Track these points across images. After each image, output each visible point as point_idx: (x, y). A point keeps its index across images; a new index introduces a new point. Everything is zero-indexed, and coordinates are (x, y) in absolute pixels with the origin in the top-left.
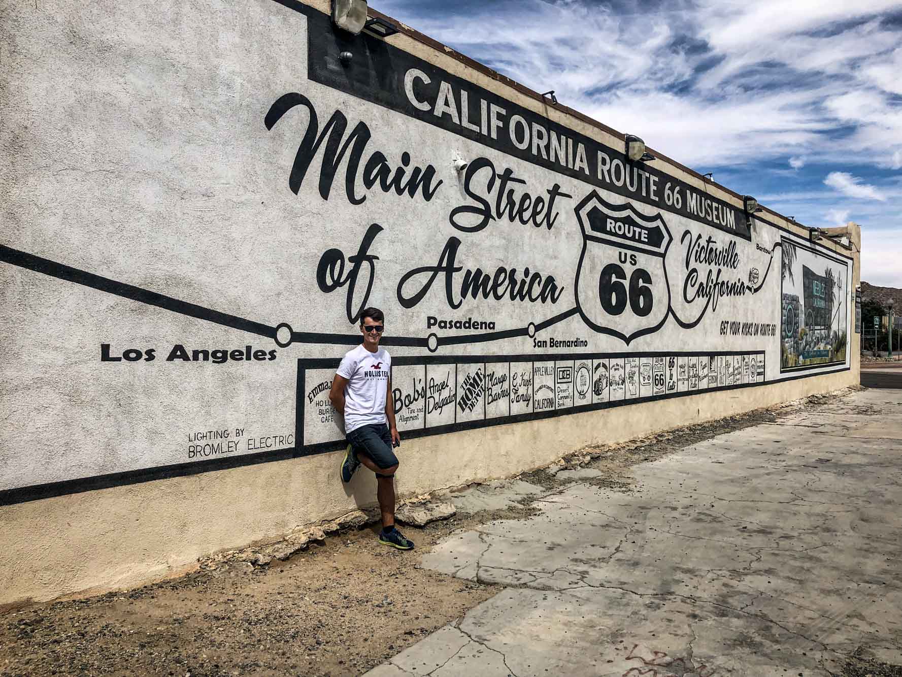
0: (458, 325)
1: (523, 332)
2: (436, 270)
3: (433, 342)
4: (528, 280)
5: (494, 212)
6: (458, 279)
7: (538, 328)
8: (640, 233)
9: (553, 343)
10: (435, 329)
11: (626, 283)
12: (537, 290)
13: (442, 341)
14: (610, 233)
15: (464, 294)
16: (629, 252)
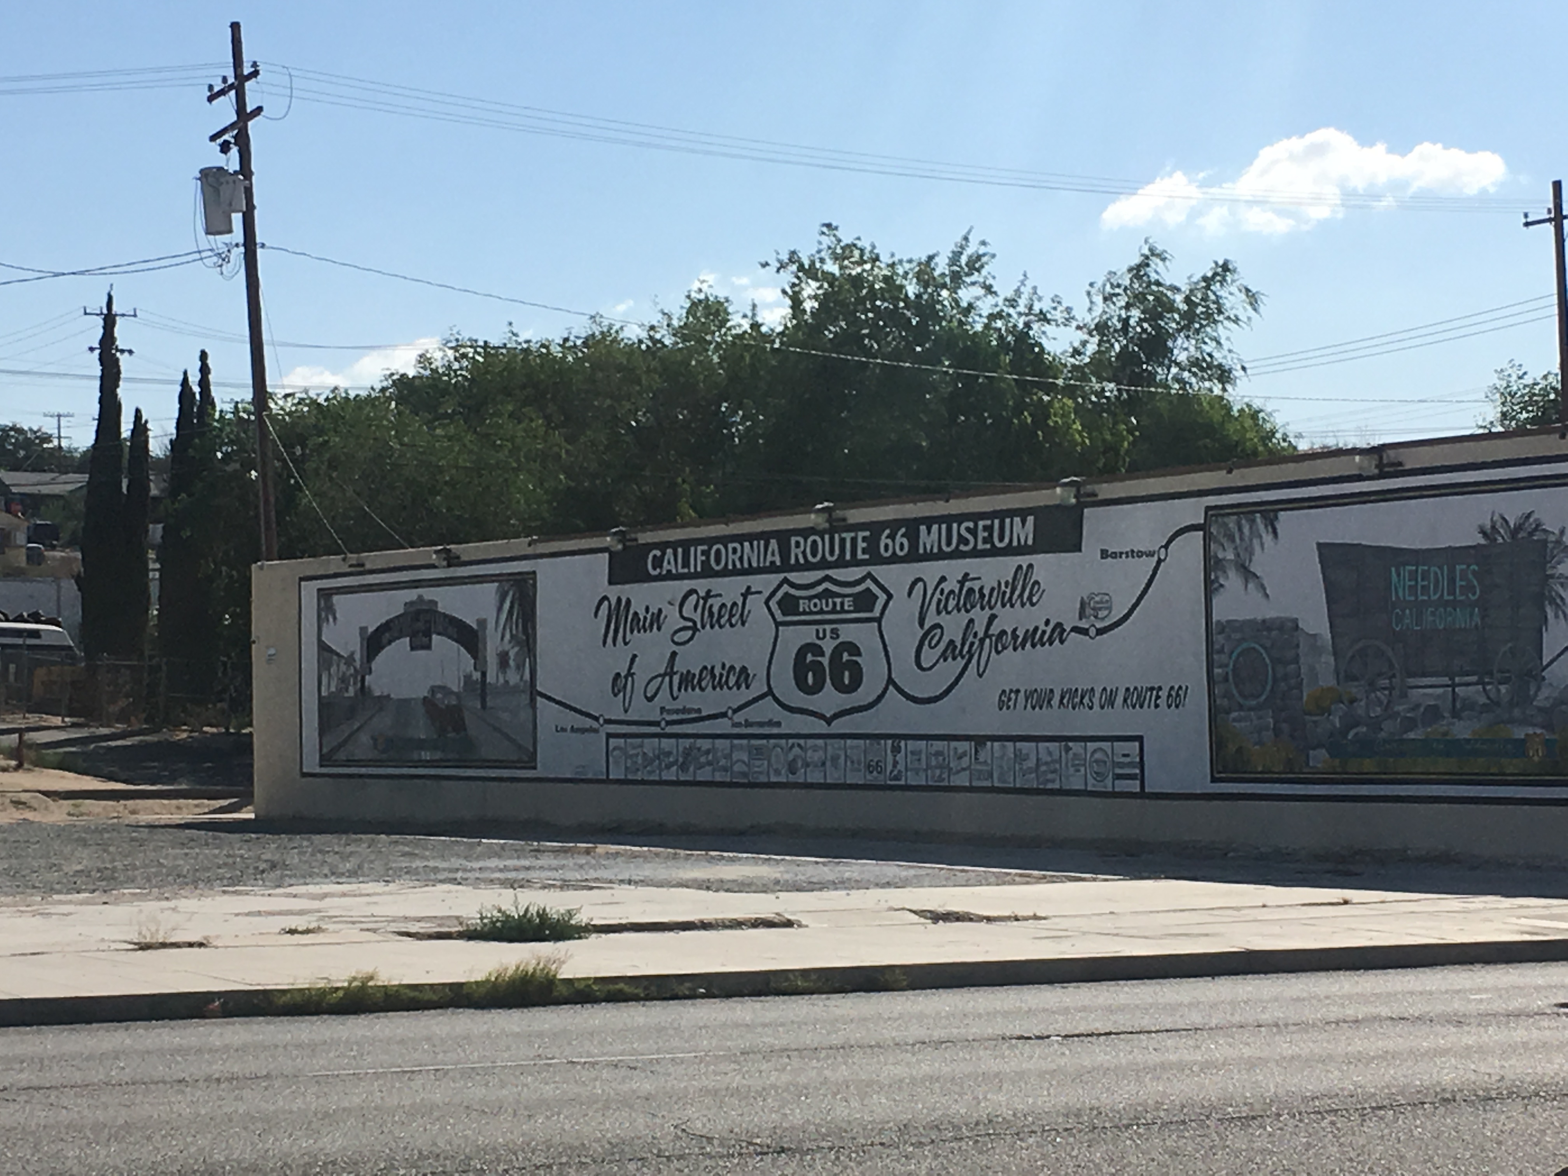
0: (677, 711)
1: (724, 715)
2: (663, 676)
3: (663, 724)
4: (725, 673)
5: (699, 626)
6: (676, 679)
7: (735, 711)
8: (842, 604)
9: (748, 724)
10: (665, 715)
11: (825, 661)
12: (732, 680)
13: (669, 723)
14: (804, 613)
15: (679, 689)
16: (828, 627)
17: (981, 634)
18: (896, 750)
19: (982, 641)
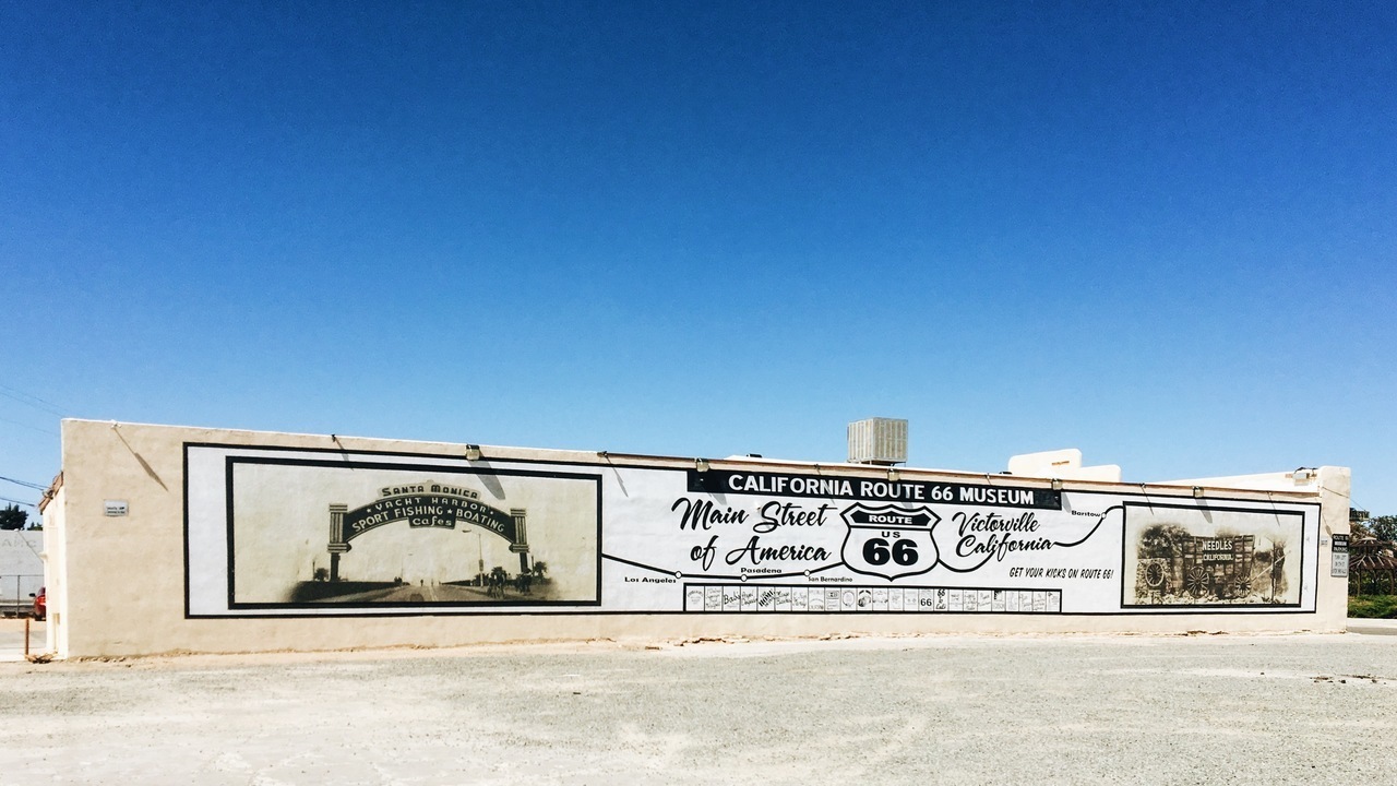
0: (759, 571)
1: (803, 574)
2: (745, 550)
3: (744, 578)
4: (804, 551)
5: (780, 523)
6: (758, 553)
7: (811, 572)
8: (904, 520)
9: (822, 579)
10: (746, 573)
11: (890, 549)
12: (810, 554)
13: (748, 578)
14: (873, 522)
15: (761, 558)
16: (892, 532)
17: (1000, 542)
18: (939, 594)
19: (1001, 545)
